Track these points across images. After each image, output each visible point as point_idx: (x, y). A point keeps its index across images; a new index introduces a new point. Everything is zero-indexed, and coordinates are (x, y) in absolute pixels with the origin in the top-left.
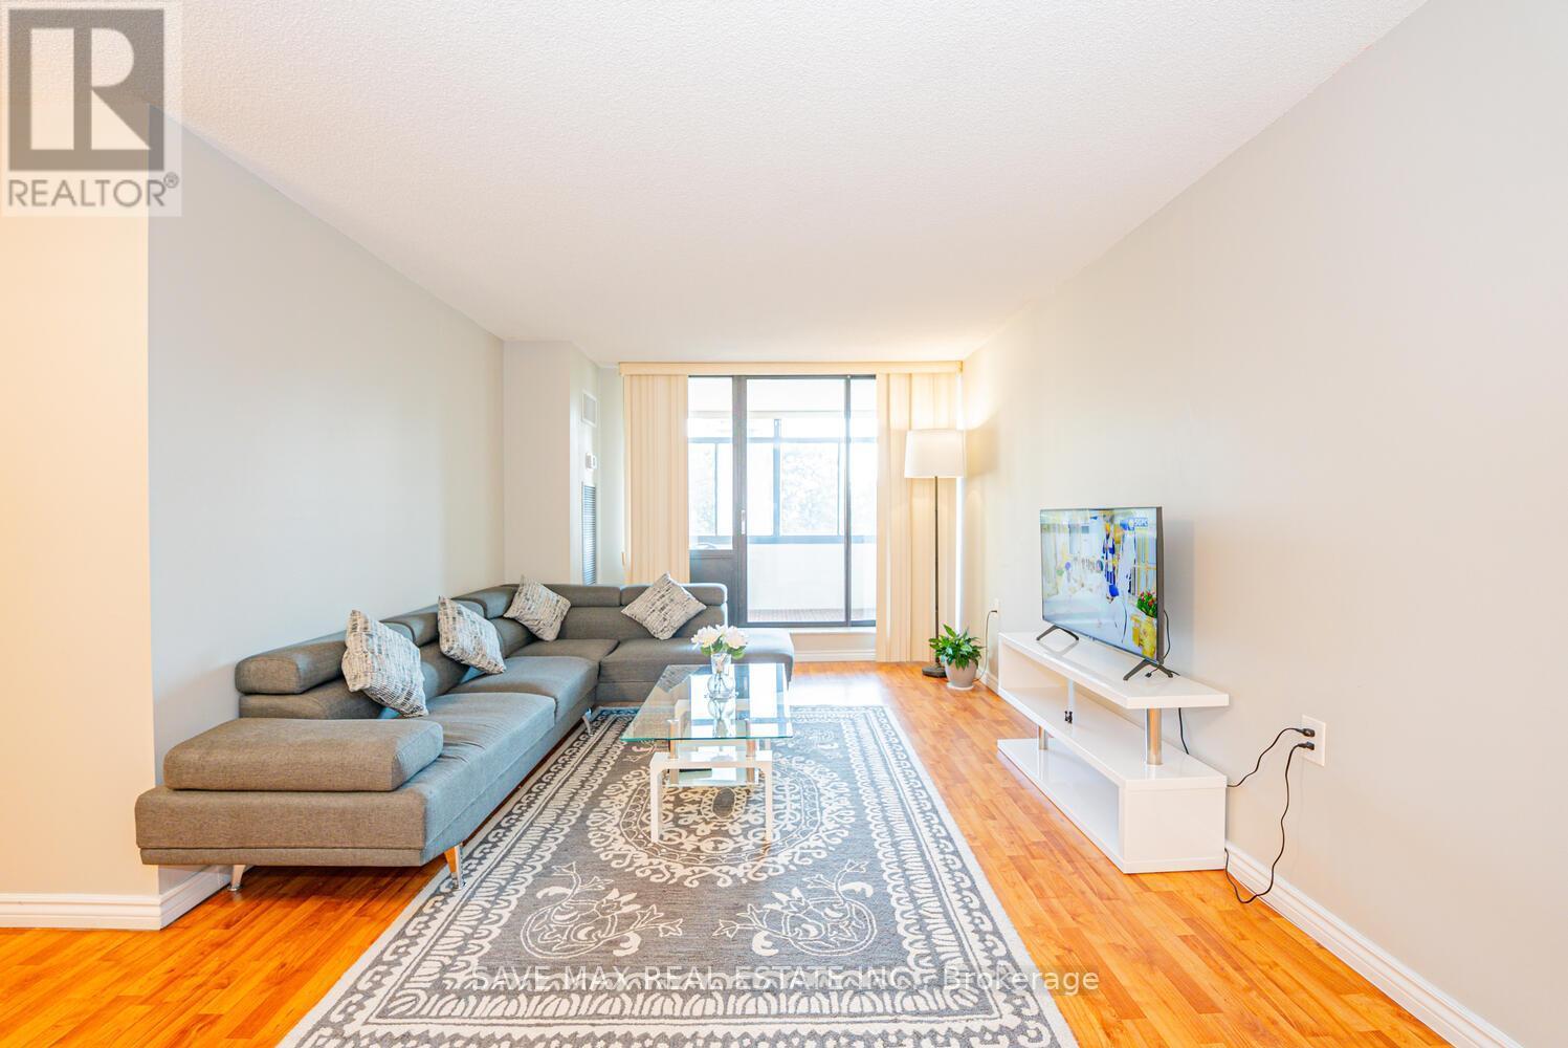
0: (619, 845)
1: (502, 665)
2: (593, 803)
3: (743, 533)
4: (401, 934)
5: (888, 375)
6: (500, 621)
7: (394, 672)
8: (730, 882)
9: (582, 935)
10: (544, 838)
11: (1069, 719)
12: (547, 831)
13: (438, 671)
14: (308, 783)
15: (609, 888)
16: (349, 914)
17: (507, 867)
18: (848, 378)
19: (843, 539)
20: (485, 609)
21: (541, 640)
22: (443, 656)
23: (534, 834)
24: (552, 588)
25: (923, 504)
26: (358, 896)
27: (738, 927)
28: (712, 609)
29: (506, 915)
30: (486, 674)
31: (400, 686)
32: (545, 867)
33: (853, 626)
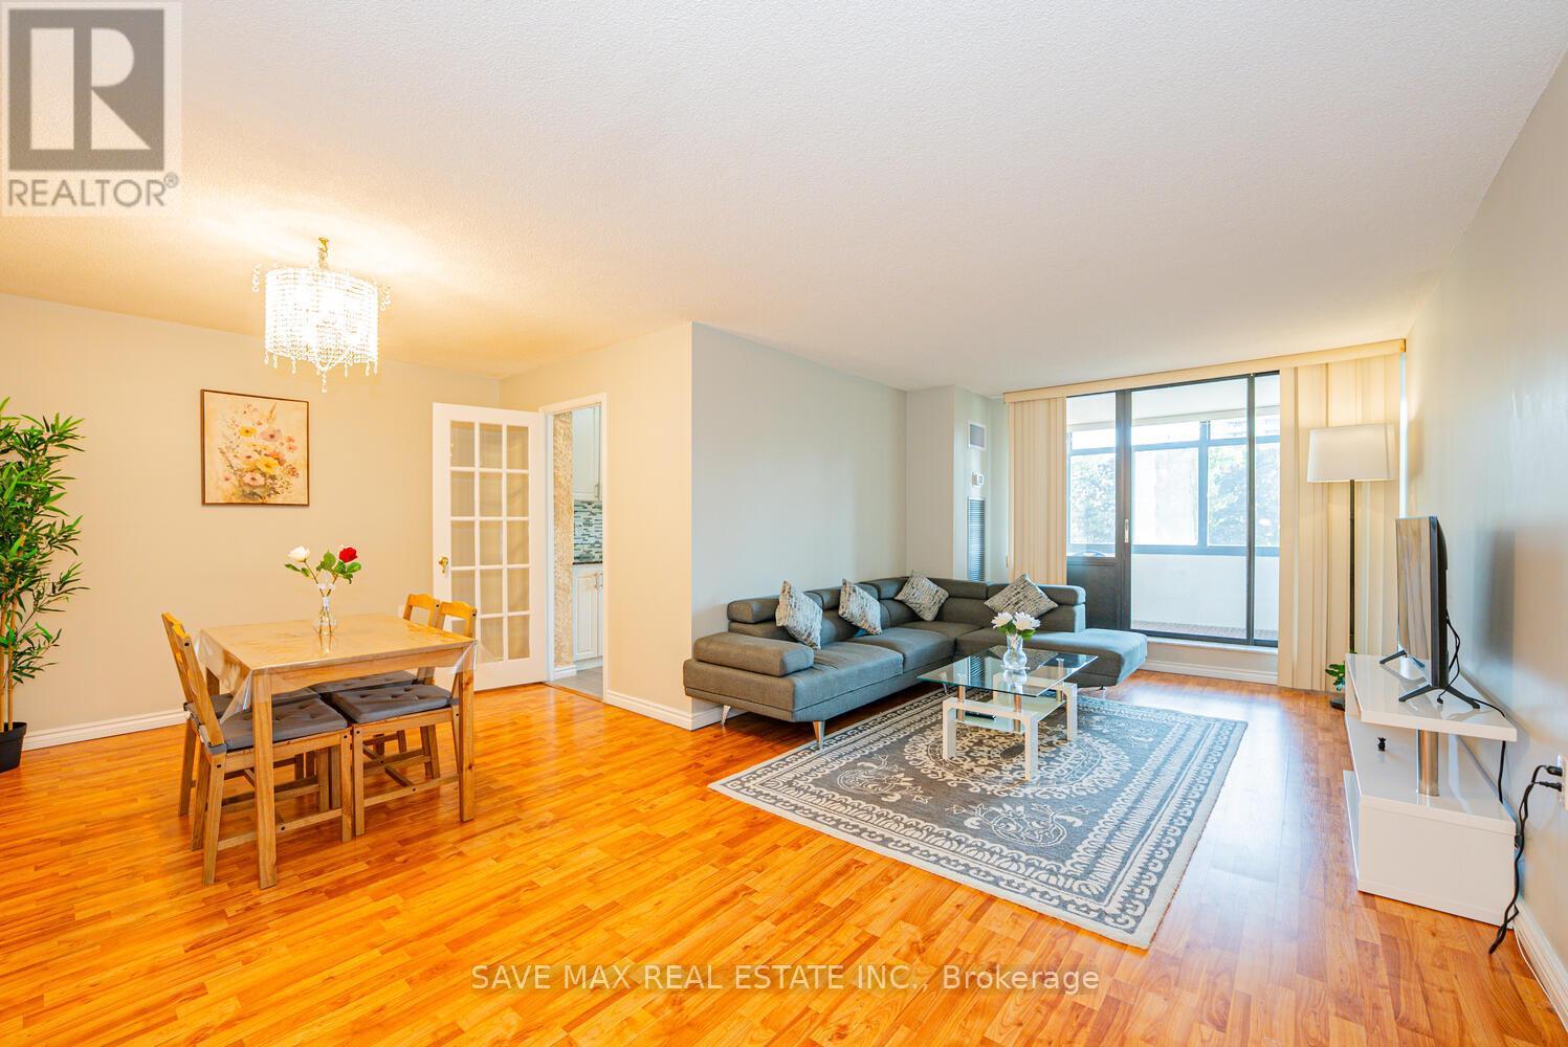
0: (922, 755)
1: (879, 629)
2: (921, 731)
3: (1126, 541)
4: (784, 760)
5: (1296, 369)
6: (890, 602)
7: (801, 619)
8: (979, 790)
9: (870, 786)
10: (878, 740)
11: (1382, 747)
12: (883, 737)
13: (836, 626)
14: (745, 666)
15: (899, 772)
16: (765, 746)
17: (849, 748)
18: (1251, 378)
19: (1246, 551)
20: (879, 592)
21: (923, 620)
22: (840, 618)
23: (876, 737)
24: (934, 581)
25: (1340, 511)
26: (773, 740)
27: (964, 811)
28: (1064, 608)
29: (837, 767)
30: (869, 634)
31: (804, 628)
32: (870, 753)
33: (1255, 645)
